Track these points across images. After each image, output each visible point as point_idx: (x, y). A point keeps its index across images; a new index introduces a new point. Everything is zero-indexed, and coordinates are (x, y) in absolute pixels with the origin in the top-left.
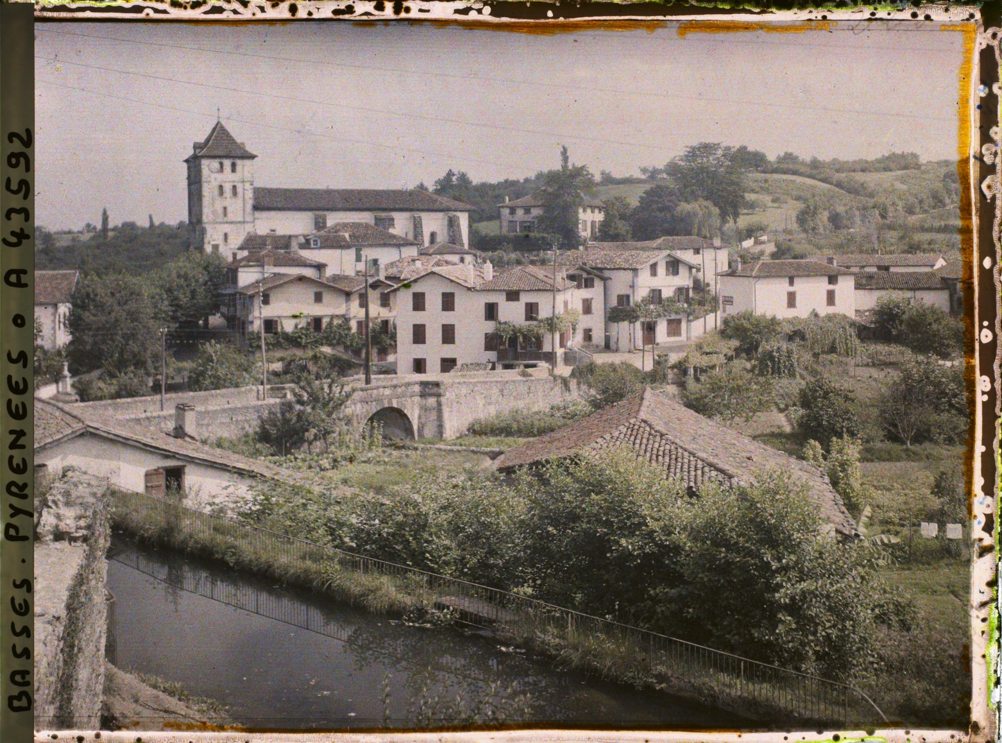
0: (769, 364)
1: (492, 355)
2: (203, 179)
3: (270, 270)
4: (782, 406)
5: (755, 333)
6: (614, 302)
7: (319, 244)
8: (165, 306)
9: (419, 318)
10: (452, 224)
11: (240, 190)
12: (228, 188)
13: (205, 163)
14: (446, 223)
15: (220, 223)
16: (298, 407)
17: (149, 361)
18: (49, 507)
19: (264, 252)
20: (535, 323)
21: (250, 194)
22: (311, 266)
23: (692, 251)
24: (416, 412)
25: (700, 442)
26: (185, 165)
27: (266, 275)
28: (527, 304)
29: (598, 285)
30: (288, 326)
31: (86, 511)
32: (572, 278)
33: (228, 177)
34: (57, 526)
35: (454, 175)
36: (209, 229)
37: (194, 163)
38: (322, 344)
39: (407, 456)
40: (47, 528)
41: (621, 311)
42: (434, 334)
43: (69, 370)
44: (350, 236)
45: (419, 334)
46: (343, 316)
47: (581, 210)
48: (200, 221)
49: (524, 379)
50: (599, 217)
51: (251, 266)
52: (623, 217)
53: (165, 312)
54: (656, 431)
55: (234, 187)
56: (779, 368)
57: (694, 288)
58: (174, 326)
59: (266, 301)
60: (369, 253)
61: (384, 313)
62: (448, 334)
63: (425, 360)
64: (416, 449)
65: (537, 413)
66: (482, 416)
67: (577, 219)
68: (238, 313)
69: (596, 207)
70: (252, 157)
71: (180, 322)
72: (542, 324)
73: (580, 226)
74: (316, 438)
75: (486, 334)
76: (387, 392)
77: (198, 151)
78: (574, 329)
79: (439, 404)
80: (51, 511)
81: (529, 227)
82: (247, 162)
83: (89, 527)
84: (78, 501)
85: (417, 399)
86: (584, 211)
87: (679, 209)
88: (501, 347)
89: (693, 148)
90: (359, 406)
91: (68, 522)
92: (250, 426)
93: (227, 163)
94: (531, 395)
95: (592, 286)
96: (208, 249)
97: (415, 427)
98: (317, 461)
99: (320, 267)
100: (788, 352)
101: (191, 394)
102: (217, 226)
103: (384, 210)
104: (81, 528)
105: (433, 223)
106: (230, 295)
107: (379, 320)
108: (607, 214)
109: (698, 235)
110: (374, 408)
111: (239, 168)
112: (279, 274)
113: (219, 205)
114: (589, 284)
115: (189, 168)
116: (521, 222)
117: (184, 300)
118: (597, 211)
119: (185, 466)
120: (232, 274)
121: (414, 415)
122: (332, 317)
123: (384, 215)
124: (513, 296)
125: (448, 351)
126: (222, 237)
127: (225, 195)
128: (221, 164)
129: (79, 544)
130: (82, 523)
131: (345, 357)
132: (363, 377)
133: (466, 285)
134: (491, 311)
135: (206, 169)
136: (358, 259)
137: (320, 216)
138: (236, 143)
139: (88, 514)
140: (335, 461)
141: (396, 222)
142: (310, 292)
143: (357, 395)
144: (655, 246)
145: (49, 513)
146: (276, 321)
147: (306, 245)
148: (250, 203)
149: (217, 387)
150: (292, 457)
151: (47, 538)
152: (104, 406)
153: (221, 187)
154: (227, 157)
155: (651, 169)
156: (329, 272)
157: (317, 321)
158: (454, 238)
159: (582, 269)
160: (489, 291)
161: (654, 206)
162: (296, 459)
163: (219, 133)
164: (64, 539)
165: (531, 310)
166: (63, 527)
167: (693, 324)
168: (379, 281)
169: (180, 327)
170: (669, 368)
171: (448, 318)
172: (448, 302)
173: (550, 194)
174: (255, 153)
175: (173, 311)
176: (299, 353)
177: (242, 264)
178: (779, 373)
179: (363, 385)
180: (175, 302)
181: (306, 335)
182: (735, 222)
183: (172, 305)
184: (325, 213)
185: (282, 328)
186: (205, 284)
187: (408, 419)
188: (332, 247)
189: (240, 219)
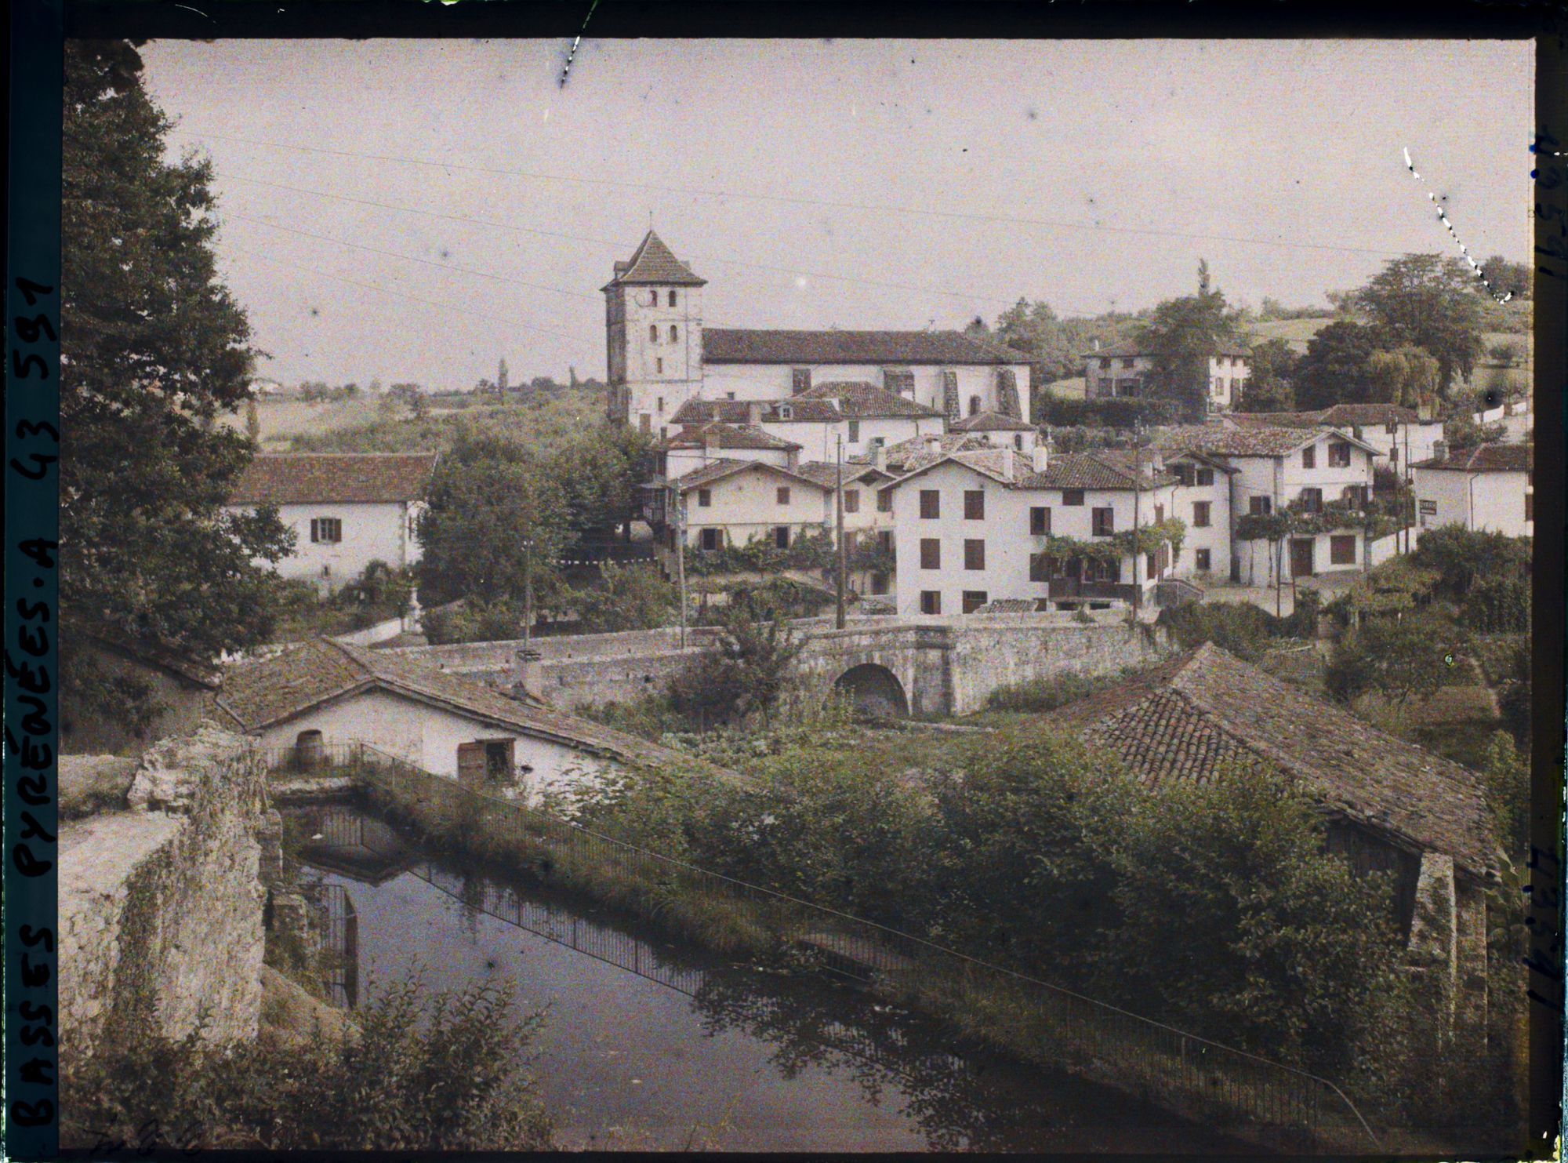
0: (1484, 608)
1: (1040, 589)
2: (628, 316)
3: (715, 454)
4: (1494, 677)
5: (1467, 560)
6: (1245, 509)
7: (792, 416)
8: (561, 506)
9: (930, 529)
10: (1005, 384)
11: (681, 333)
12: (664, 330)
13: (630, 291)
14: (995, 381)
15: (653, 382)
16: (726, 661)
17: (529, 590)
18: (146, 769)
19: (706, 427)
20: (1109, 539)
21: (696, 340)
22: (776, 448)
23: (1383, 428)
24: (911, 673)
25: (1269, 727)
26: (603, 296)
27: (708, 462)
28: (1095, 510)
29: (1220, 481)
30: (739, 539)
31: (190, 776)
32: (1177, 469)
33: (663, 315)
34: (152, 793)
35: (1027, 305)
36: (636, 392)
37: (614, 291)
38: (788, 567)
39: (887, 738)
40: (140, 794)
41: (1255, 522)
42: (952, 555)
43: (419, 600)
44: (841, 402)
45: (930, 554)
46: (821, 525)
47: (1213, 362)
48: (622, 380)
49: (1081, 626)
50: (1242, 372)
51: (687, 448)
52: (1281, 372)
53: (559, 516)
54: (1192, 708)
55: (674, 328)
56: (1500, 616)
57: (1376, 487)
58: (575, 536)
59: (705, 500)
60: (869, 430)
61: (883, 521)
62: (975, 555)
63: (938, 593)
64: (902, 729)
65: (1098, 679)
66: (1013, 680)
67: (1207, 376)
68: (667, 519)
69: (1240, 357)
70: (700, 283)
71: (583, 531)
72: (1118, 541)
73: (1212, 387)
74: (750, 707)
75: (1032, 555)
76: (865, 641)
77: (621, 274)
78: (1176, 550)
79: (946, 662)
80: (146, 773)
81: (1131, 388)
82: (691, 290)
83: (191, 795)
84: (184, 763)
85: (910, 652)
86: (1219, 362)
87: (1372, 358)
88: (1055, 576)
89: (1397, 264)
90: (821, 661)
91: (165, 787)
92: (654, 688)
93: (663, 292)
94: (1091, 651)
95: (1210, 482)
96: (635, 421)
97: (909, 696)
98: (749, 742)
99: (792, 449)
100: (1515, 591)
101: (575, 637)
102: (648, 386)
103: (899, 362)
104: (181, 796)
105: (974, 383)
106: (657, 490)
107: (876, 531)
108: (1255, 370)
109: (1402, 404)
110: (844, 665)
111: (679, 300)
112: (727, 460)
113: (651, 354)
114: (1205, 479)
115: (608, 301)
116: (1120, 381)
117: (589, 497)
118: (1240, 363)
119: (513, 740)
120: (657, 461)
121: (907, 677)
122: (805, 526)
123: (899, 369)
124: (1073, 497)
125: (975, 581)
126: (655, 404)
127: (659, 341)
128: (655, 294)
129: (179, 815)
130: (184, 790)
131: (821, 587)
132: (834, 617)
133: (1001, 479)
134: (1040, 520)
135: (633, 301)
136: (854, 438)
137: (801, 372)
138: (676, 261)
139: (193, 779)
140: (777, 741)
141: (916, 382)
142: (770, 489)
143: (816, 645)
144: (1321, 419)
145: (143, 775)
146: (721, 532)
147: (773, 414)
148: (697, 352)
149: (614, 628)
150: (715, 734)
151: (139, 807)
152: (450, 651)
153: (653, 328)
154: (662, 283)
155: (1343, 295)
156: (803, 458)
157: (782, 533)
158: (1008, 407)
159: (1193, 455)
160: (1036, 489)
161: (1331, 356)
162: (719, 737)
163: (653, 246)
164: (159, 809)
165: (1102, 519)
166: (159, 794)
167: (1375, 545)
168: (875, 472)
169: (584, 539)
170: (1319, 613)
171: (974, 530)
172: (974, 507)
173: (1163, 336)
174: (703, 277)
175: (573, 514)
176: (753, 578)
177: (673, 445)
178: (1502, 625)
179: (834, 630)
180: (577, 501)
181: (765, 553)
182: (1466, 381)
183: (570, 505)
184: (811, 367)
185: (729, 539)
186: (623, 474)
187: (898, 683)
188: (811, 419)
189: (684, 377)
